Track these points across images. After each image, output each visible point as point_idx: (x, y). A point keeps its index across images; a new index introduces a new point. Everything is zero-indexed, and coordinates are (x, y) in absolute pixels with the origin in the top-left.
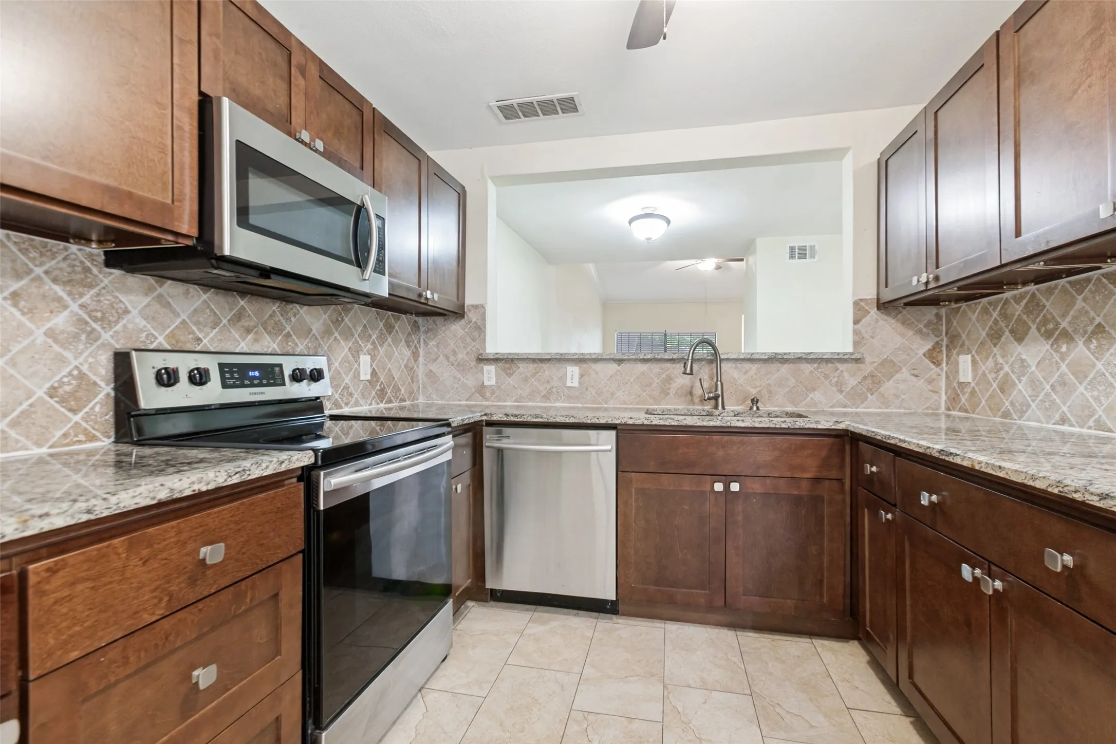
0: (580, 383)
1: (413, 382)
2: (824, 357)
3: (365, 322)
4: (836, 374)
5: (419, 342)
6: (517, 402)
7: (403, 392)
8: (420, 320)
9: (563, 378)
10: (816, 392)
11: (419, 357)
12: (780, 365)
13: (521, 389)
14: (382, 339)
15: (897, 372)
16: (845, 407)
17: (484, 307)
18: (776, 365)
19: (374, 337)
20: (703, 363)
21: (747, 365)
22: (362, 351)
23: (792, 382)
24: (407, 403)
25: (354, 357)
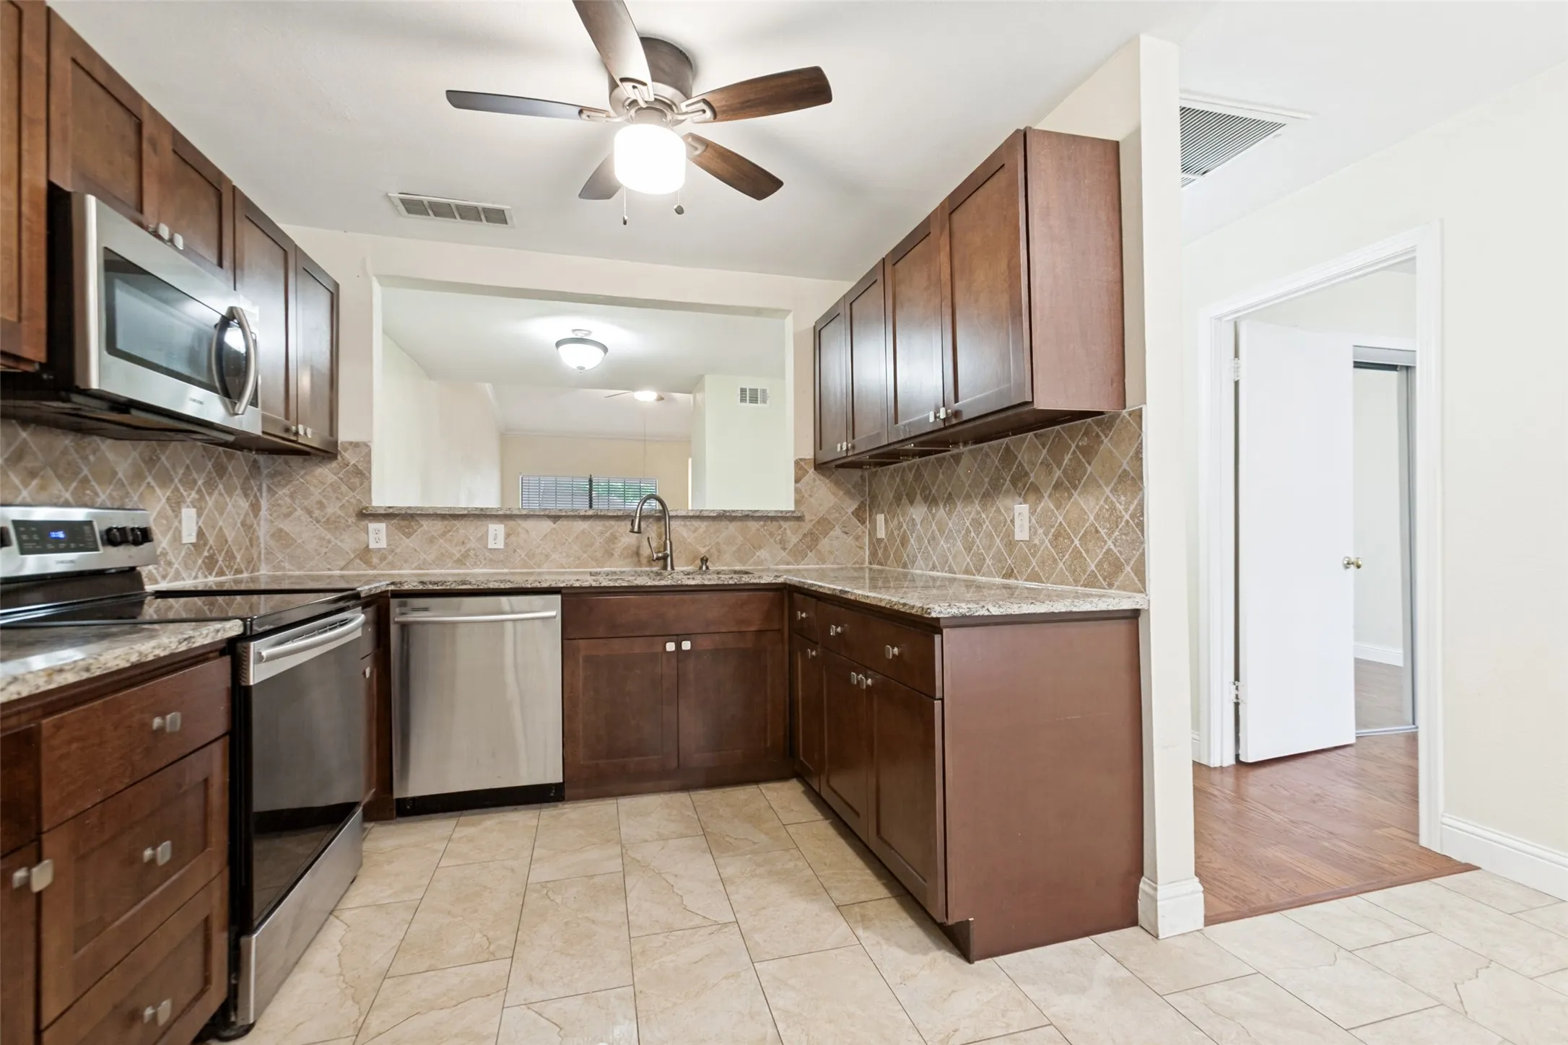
0: (506, 544)
1: (251, 545)
2: (769, 515)
3: (188, 462)
4: (780, 532)
5: (260, 490)
6: (421, 569)
7: (238, 560)
8: (262, 459)
9: (484, 538)
10: (762, 550)
11: (260, 510)
12: (728, 522)
13: (425, 553)
14: (210, 485)
15: (831, 529)
16: (788, 564)
17: (367, 446)
18: (724, 523)
19: (200, 482)
20: (651, 520)
21: (696, 523)
22: (185, 502)
23: (740, 539)
24: (245, 575)
25: (174, 511)
